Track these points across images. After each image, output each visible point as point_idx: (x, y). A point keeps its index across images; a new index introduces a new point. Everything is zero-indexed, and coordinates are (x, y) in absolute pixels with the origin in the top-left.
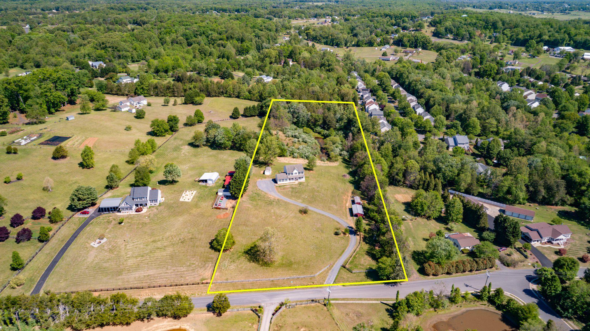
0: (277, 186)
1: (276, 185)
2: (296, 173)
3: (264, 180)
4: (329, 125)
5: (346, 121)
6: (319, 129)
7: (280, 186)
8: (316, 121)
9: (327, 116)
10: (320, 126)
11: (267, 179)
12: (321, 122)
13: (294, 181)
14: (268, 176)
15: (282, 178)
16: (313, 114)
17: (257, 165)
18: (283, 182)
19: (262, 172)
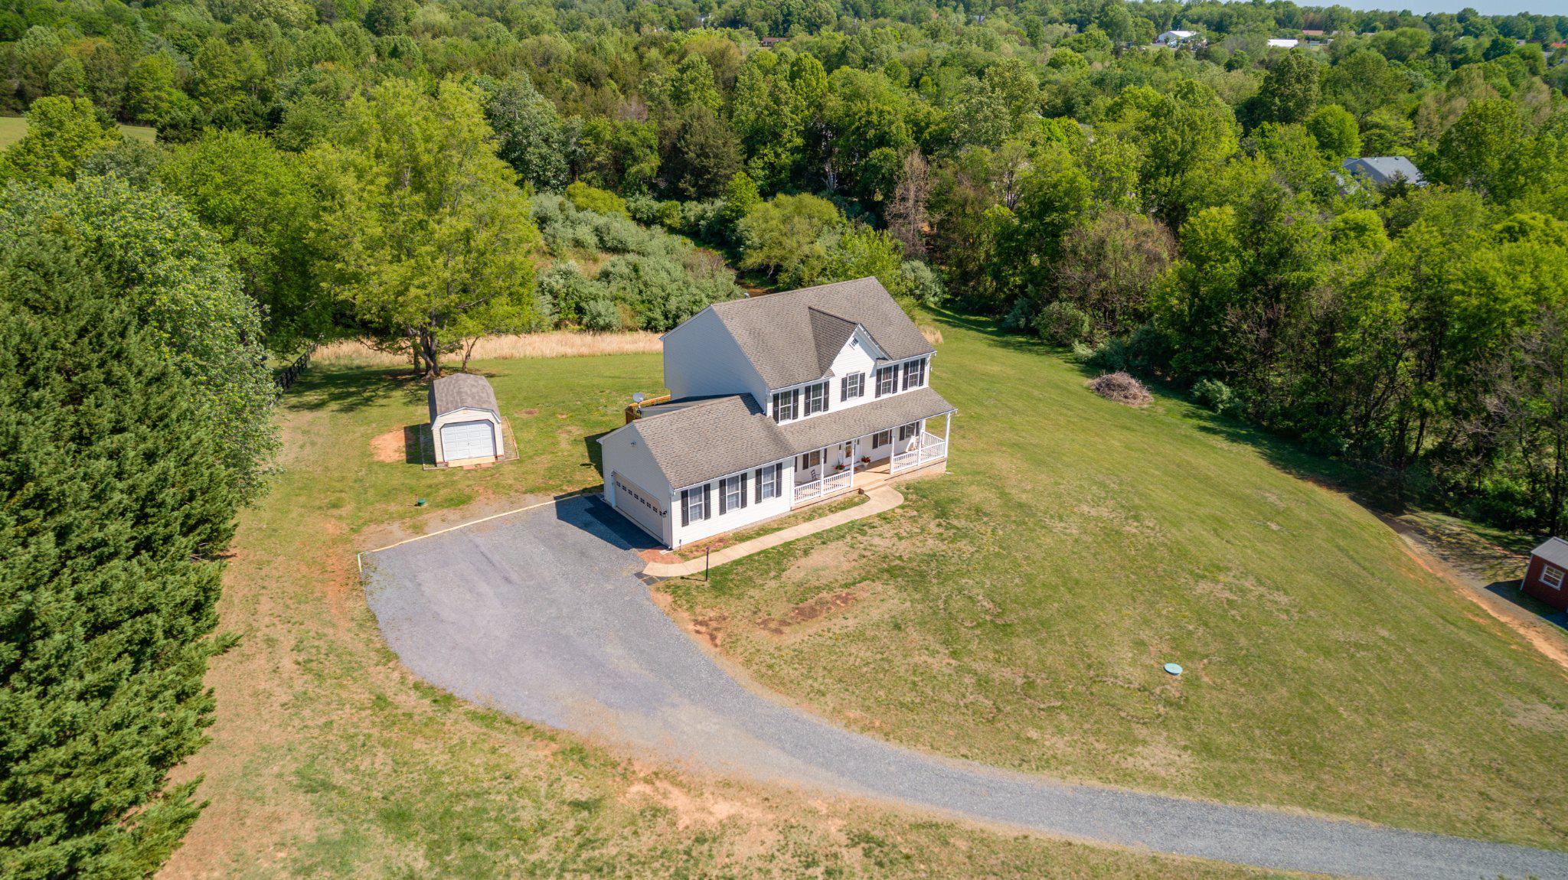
0: (676, 588)
1: (657, 565)
2: (852, 386)
3: (442, 527)
4: (706, 170)
5: (799, 141)
6: (646, 203)
7: (719, 580)
8: (623, 155)
9: (685, 129)
10: (653, 187)
11: (488, 514)
12: (651, 163)
13: (850, 481)
14: (487, 477)
15: (720, 460)
16: (601, 122)
17: (311, 397)
18: (736, 519)
19: (391, 446)
